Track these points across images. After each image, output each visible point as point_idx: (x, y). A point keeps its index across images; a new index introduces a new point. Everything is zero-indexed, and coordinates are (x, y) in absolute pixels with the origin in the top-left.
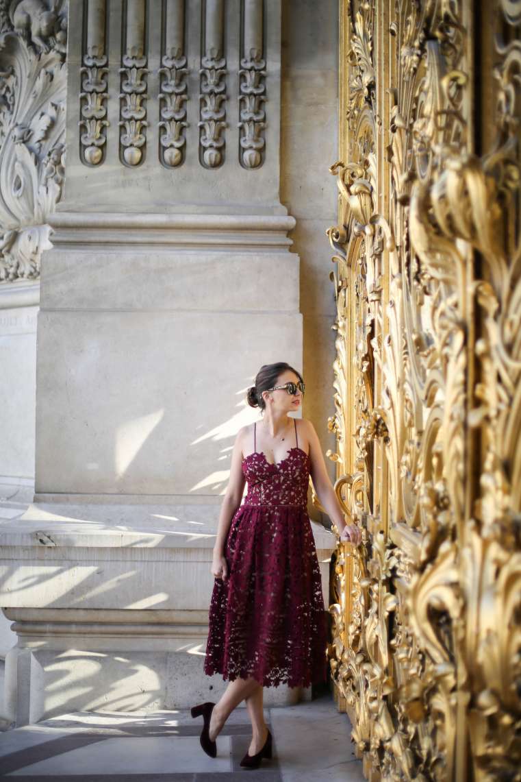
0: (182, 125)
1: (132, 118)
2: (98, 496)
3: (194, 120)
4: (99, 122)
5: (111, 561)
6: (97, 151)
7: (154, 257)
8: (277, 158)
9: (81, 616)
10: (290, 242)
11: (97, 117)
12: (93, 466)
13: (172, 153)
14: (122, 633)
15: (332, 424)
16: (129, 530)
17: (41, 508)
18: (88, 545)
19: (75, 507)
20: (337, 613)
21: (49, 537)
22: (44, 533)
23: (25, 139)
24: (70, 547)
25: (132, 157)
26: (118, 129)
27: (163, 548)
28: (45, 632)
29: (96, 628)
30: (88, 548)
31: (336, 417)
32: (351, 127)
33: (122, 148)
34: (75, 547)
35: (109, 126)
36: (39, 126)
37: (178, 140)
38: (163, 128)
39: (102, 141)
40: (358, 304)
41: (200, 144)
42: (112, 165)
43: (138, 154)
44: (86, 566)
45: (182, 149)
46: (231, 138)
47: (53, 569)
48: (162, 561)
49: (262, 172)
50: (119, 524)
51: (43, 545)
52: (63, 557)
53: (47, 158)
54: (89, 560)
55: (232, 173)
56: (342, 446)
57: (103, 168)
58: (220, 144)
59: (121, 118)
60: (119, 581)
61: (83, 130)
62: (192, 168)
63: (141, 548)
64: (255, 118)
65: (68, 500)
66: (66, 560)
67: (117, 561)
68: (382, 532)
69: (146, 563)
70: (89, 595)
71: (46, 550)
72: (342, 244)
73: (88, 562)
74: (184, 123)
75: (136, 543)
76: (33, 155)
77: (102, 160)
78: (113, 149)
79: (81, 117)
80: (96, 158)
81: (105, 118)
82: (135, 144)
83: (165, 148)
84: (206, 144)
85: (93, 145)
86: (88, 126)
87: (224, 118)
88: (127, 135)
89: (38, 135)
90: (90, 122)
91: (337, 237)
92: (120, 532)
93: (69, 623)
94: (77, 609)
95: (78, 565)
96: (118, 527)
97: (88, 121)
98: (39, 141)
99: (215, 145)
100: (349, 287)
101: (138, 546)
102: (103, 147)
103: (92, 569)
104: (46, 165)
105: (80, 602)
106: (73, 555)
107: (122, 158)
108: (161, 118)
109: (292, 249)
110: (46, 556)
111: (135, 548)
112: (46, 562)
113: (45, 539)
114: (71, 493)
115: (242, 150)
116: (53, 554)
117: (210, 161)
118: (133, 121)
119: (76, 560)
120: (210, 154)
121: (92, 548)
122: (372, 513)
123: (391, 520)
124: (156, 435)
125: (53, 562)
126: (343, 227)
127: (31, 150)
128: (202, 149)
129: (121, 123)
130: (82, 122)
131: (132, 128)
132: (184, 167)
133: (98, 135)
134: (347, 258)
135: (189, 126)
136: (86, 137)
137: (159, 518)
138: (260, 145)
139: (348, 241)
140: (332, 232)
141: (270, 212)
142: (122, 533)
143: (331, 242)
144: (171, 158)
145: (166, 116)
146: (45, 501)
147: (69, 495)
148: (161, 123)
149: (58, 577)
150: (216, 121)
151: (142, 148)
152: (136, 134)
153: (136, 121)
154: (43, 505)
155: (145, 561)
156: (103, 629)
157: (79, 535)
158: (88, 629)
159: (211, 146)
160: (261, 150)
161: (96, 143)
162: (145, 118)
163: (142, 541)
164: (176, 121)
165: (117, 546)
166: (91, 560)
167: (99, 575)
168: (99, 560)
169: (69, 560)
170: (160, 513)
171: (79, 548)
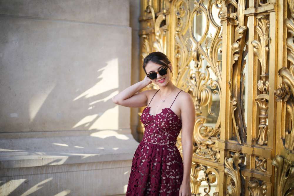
2: (18, 133)
5: (33, 174)
12: (14, 115)
16: (43, 155)
24: (8, 169)
27: (66, 164)
34: (12, 168)
44: (18, 179)
48: (64, 172)
60: (39, 186)
66: (5, 177)
67: (37, 174)
69: (54, 174)
73: (18, 177)
75: (51, 163)
92: (40, 156)
95: (12, 179)
96: (37, 153)
101: (52, 164)
103: (22, 181)
111: (50, 166)
114: (0, 133)
119: (11, 176)
155: (54, 173)
163: (54, 161)
165: (39, 165)
166: (21, 175)
167: (26, 184)
168: (25, 175)
169: (7, 176)
170: (57, 142)
171: (15, 168)
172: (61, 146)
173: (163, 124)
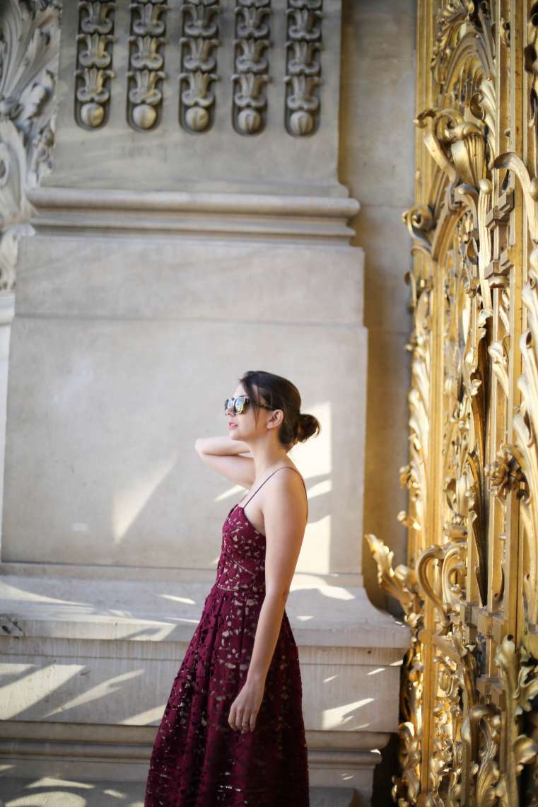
0: (211, 78)
1: (145, 68)
2: (86, 568)
3: (227, 73)
4: (101, 72)
5: (100, 658)
6: (97, 109)
7: (173, 248)
8: (335, 123)
9: (59, 732)
10: (352, 232)
11: (98, 65)
12: (81, 527)
13: (196, 113)
14: (114, 757)
15: (406, 477)
16: (127, 616)
17: (9, 583)
18: (70, 636)
19: (54, 582)
20: (410, 735)
21: (15, 624)
22: (8, 617)
23: (13, 115)
24: (44, 639)
25: (143, 118)
26: (125, 83)
27: (172, 642)
28: (9, 753)
29: (79, 749)
30: (69, 640)
31: (411, 467)
32: (437, 78)
33: (131, 106)
34: (51, 638)
35: (115, 78)
36: (31, 99)
37: (205, 97)
38: (185, 83)
39: (106, 97)
40: (448, 312)
41: (234, 104)
42: (116, 129)
43: (151, 115)
44: (66, 664)
45: (210, 109)
46: (275, 97)
47: (22, 667)
48: (171, 660)
49: (314, 141)
50: (114, 607)
51: (6, 634)
52: (35, 651)
53: (38, 137)
54: (70, 657)
55: (276, 143)
56: (420, 507)
57: (105, 132)
58: (261, 104)
59: (130, 67)
60: (112, 686)
61: (80, 82)
62: (222, 134)
63: (142, 642)
64: (307, 71)
65: (44, 572)
66: (38, 655)
67: (109, 658)
68: (510, 638)
69: (149, 662)
70: (68, 705)
71: (11, 641)
72: (425, 231)
73: (69, 659)
74: (213, 76)
75: (134, 635)
76: (22, 134)
77: (104, 121)
78: (118, 108)
79: (78, 65)
80: (96, 118)
81: (110, 66)
82: (149, 101)
83: (188, 107)
84: (242, 103)
85: (92, 101)
86: (87, 78)
87: (266, 71)
88: (138, 90)
89: (29, 109)
90: (89, 71)
91: (418, 221)
92: (114, 618)
93: (42, 741)
94: (53, 723)
95: (55, 662)
96: (112, 611)
97: (86, 70)
98: (30, 118)
99: (254, 104)
100: (435, 289)
101: (138, 638)
102: (105, 105)
103: (75, 669)
104: (37, 146)
105: (57, 714)
106: (48, 649)
107: (129, 118)
108: (183, 69)
109: (354, 241)
110: (11, 648)
111: (134, 642)
112: (12, 657)
113: (10, 626)
114: (49, 563)
115: (289, 112)
116: (20, 646)
117: (247, 124)
118: (146, 72)
119: (53, 656)
120: (247, 117)
121: (75, 640)
122: (485, 603)
123: (527, 620)
124: (166, 488)
125: (21, 657)
126: (427, 208)
127: (19, 129)
128: (237, 110)
129: (131, 73)
130: (79, 71)
131: (144, 81)
132: (212, 133)
133: (100, 89)
134: (433, 249)
135: (220, 79)
136: (84, 91)
137: (168, 600)
138: (313, 106)
139: (434, 227)
140: (412, 215)
141: (325, 192)
142: (116, 620)
143: (410, 228)
144: (195, 120)
145: (190, 65)
146: (14, 574)
147: (46, 566)
148: (183, 75)
149: (28, 678)
150: (255, 74)
151: (158, 107)
152: (149, 88)
153: (150, 71)
154: (12, 578)
155: (147, 659)
156: (89, 750)
157: (57, 622)
158: (68, 749)
159: (248, 106)
160: (315, 113)
161: (97, 98)
162: (162, 68)
163: (143, 632)
164: (203, 73)
165: (109, 638)
166: (73, 657)
167: (83, 677)
168: (83, 657)
169: (43, 655)
170: (171, 593)
171: (57, 639)
172: (178, 603)
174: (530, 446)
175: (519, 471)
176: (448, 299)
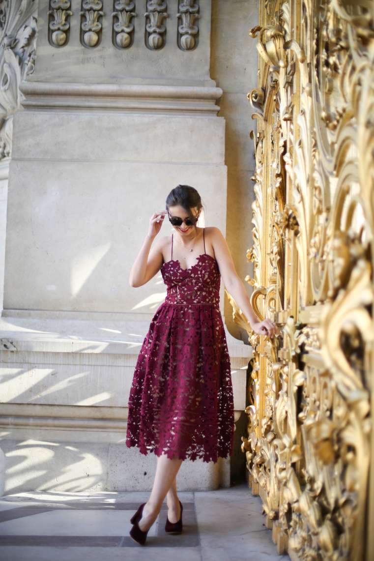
0: (132, 15)
1: (91, 9)
2: (55, 312)
3: (141, 11)
4: (64, 12)
5: (63, 364)
6: (62, 34)
7: (107, 118)
8: (208, 42)
9: (38, 411)
10: (218, 108)
11: (62, 7)
12: (52, 288)
13: (123, 36)
15: (250, 255)
16: (79, 339)
17: (8, 322)
18: (44, 350)
19: (36, 321)
20: (253, 413)
21: (12, 343)
22: (8, 340)
23: (12, 46)
24: (29, 352)
25: (90, 39)
26: (79, 18)
27: (106, 354)
28: (8, 424)
29: (50, 422)
30: (44, 352)
31: (253, 248)
32: (269, 12)
33: (82, 32)
34: (33, 352)
35: (73, 14)
36: (23, 35)
37: (128, 27)
38: (116, 18)
39: (67, 27)
40: (273, 150)
41: (146, 30)
42: (75, 46)
43: (95, 38)
44: (43, 368)
45: (131, 34)
46: (171, 26)
47: (15, 371)
48: (106, 366)
49: (196, 53)
50: (72, 334)
51: (5, 349)
52: (24, 360)
53: (28, 58)
54: (45, 364)
55: (171, 54)
56: (258, 272)
57: (67, 48)
58: (162, 30)
59: (82, 9)
60: (70, 381)
61: (51, 19)
62: (140, 48)
63: (88, 354)
64: (191, 10)
65: (30, 315)
66: (26, 363)
67: (68, 364)
68: (292, 317)
69: (93, 367)
70: (44, 393)
71: (9, 354)
72: (259, 104)
73: (45, 365)
74: (133, 14)
75: (84, 349)
76: (18, 57)
77: (65, 43)
78: (75, 34)
79: (50, 8)
80: (61, 40)
81: (69, 8)
82: (93, 29)
83: (117, 33)
84: (151, 30)
85: (59, 29)
86: (55, 15)
87: (166, 10)
88: (87, 23)
89: (22, 42)
90: (57, 12)
91: (256, 98)
93: (28, 417)
94: (35, 405)
95: (35, 367)
96: (70, 336)
97: (55, 10)
98: (23, 47)
99: (158, 30)
100: (266, 138)
101: (86, 352)
102: (67, 32)
103: (47, 371)
104: (27, 64)
105: (38, 399)
106: (32, 359)
107: (82, 40)
108: (114, 9)
109: (219, 113)
110: (9, 359)
111: (81, 353)
112: (9, 365)
113: (8, 345)
114: (33, 310)
115: (180, 35)
116: (14, 357)
117: (154, 43)
118: (92, 11)
119: (34, 364)
120: (154, 38)
121: (47, 353)
122: (283, 308)
123: (301, 305)
124: (104, 263)
125: (15, 364)
126: (261, 89)
127: (16, 54)
128: (148, 34)
129: (82, 13)
130: (50, 12)
131: (90, 17)
132: (132, 49)
133: (64, 22)
134: (264, 114)
135: (137, 16)
136: (54, 24)
137: (105, 331)
138: (195, 31)
139: (264, 101)
140: (252, 94)
141: (202, 84)
142: (72, 341)
143: (251, 102)
144: (121, 40)
145: (118, 7)
146: (11, 316)
147: (31, 312)
148: (115, 13)
149: (19, 377)
150: (159, 12)
151: (99, 33)
152: (94, 21)
153: (94, 11)
154: (9, 319)
155: (91, 365)
156: (56, 422)
157: (37, 342)
158: (44, 422)
159: (155, 32)
160: (196, 36)
161: (61, 28)
162: (101, 9)
163: (88, 348)
164: (127, 12)
165: (68, 351)
166: (47, 364)
167: (53, 376)
168: (53, 364)
169: (28, 363)
170: (106, 327)
171: (36, 352)
172: (111, 332)
173: (206, 276)
174: (299, 202)
175: (295, 218)
176: (272, 143)
